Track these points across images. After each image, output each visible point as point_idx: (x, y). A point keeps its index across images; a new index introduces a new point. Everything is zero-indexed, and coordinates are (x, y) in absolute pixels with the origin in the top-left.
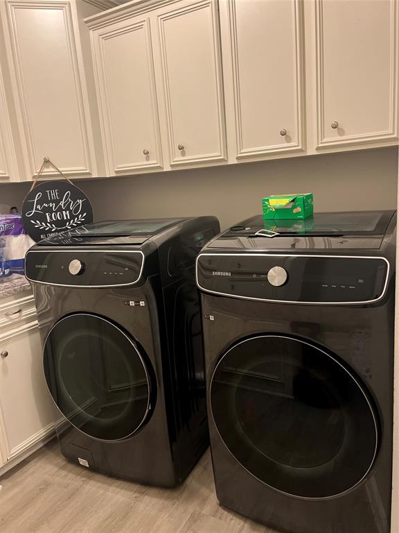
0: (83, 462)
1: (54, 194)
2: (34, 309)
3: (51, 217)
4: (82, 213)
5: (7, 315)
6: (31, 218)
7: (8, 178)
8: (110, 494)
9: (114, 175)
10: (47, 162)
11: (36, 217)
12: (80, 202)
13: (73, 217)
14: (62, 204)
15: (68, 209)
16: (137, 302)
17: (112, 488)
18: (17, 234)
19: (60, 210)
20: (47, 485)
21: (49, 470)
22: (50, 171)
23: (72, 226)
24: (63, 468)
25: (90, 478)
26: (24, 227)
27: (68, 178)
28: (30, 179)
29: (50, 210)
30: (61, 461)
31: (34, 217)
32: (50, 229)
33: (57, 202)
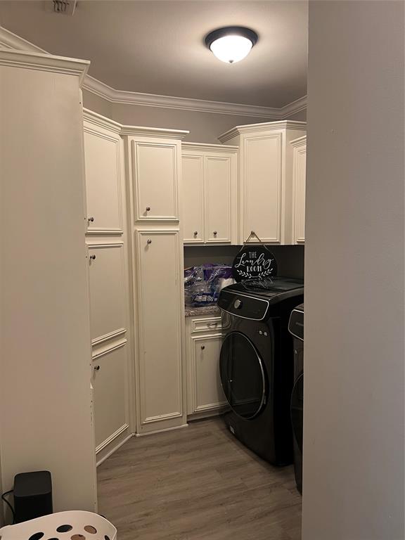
0: (232, 429)
1: (254, 255)
2: (220, 326)
3: (249, 269)
4: (270, 268)
5: (209, 325)
6: (238, 269)
7: (230, 243)
8: (238, 452)
9: (296, 244)
10: (253, 234)
11: (240, 268)
12: (270, 261)
13: (263, 270)
14: (258, 261)
15: (261, 265)
16: (263, 332)
17: (241, 450)
18: (226, 278)
19: (256, 265)
20: (210, 434)
21: (214, 428)
22: (254, 239)
23: (262, 276)
24: (222, 430)
25: (233, 441)
26: (232, 273)
27: (264, 245)
28: (242, 244)
29: (249, 265)
30: (223, 426)
31: (239, 269)
32: (248, 277)
33: (255, 260)
